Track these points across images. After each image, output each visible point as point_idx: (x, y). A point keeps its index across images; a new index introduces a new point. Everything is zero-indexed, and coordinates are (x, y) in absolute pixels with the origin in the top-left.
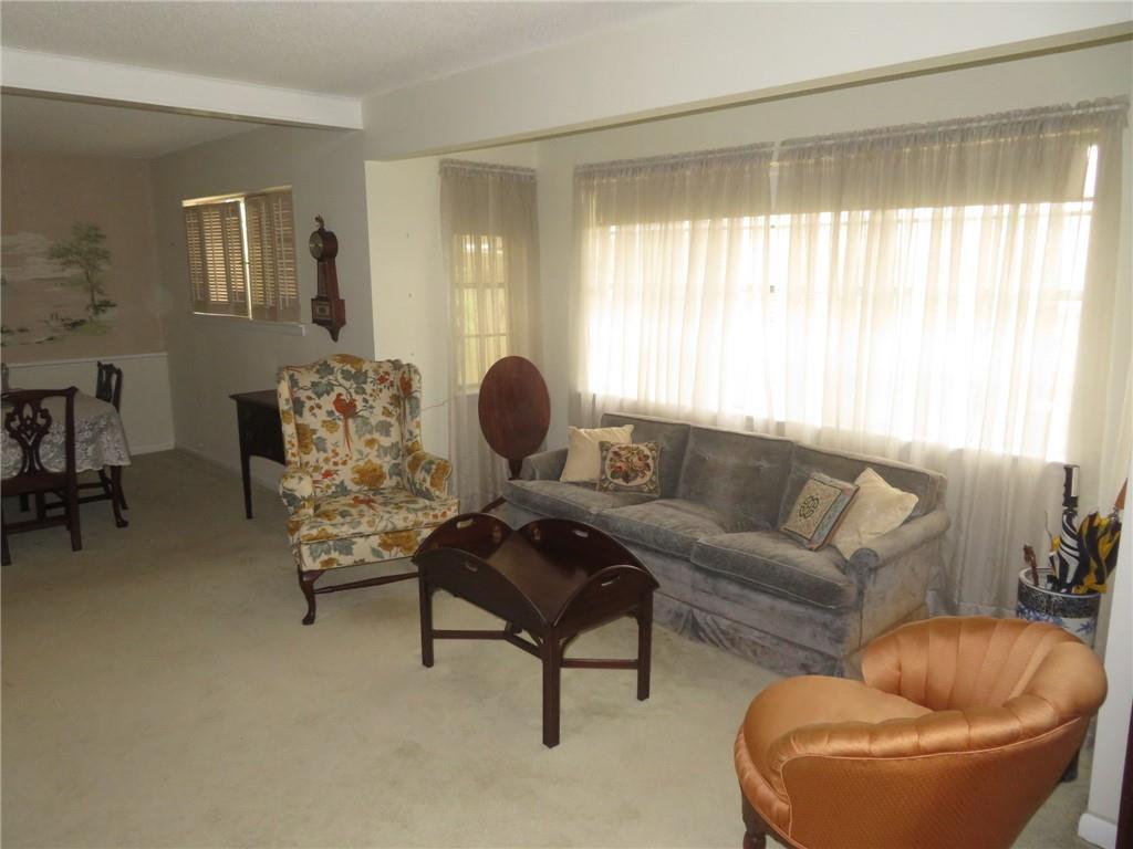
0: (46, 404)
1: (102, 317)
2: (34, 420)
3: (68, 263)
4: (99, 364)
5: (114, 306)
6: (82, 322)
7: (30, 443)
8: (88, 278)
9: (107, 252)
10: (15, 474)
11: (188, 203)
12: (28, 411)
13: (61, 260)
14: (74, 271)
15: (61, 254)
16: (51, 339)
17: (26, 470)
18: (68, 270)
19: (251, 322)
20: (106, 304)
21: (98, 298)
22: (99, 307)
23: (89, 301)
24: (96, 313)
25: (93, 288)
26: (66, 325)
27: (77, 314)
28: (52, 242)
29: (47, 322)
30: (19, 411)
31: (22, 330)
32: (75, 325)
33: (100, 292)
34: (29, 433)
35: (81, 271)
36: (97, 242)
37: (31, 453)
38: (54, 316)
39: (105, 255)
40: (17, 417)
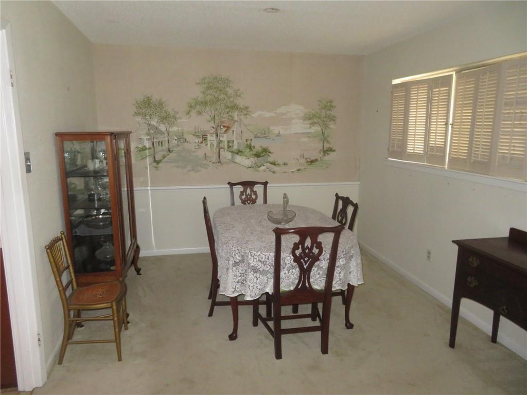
0: (321, 238)
1: (327, 158)
2: (311, 249)
3: (313, 124)
4: (337, 195)
5: (334, 151)
6: (316, 160)
7: (305, 267)
8: (323, 133)
9: (335, 117)
10: (292, 288)
11: (396, 82)
12: (308, 243)
13: (310, 121)
14: (316, 129)
15: (310, 118)
16: (299, 170)
17: (299, 287)
18: (313, 128)
19: (446, 171)
20: (331, 150)
21: (327, 146)
22: (327, 151)
23: (321, 148)
24: (324, 155)
25: (325, 140)
26: (307, 162)
27: (314, 155)
28: (307, 111)
29: (298, 159)
30: (302, 242)
31: (285, 164)
32: (312, 162)
33: (328, 142)
34: (306, 259)
35: (319, 128)
36: (330, 110)
37: (305, 273)
38: (303, 156)
39: (333, 119)
40: (300, 246)
